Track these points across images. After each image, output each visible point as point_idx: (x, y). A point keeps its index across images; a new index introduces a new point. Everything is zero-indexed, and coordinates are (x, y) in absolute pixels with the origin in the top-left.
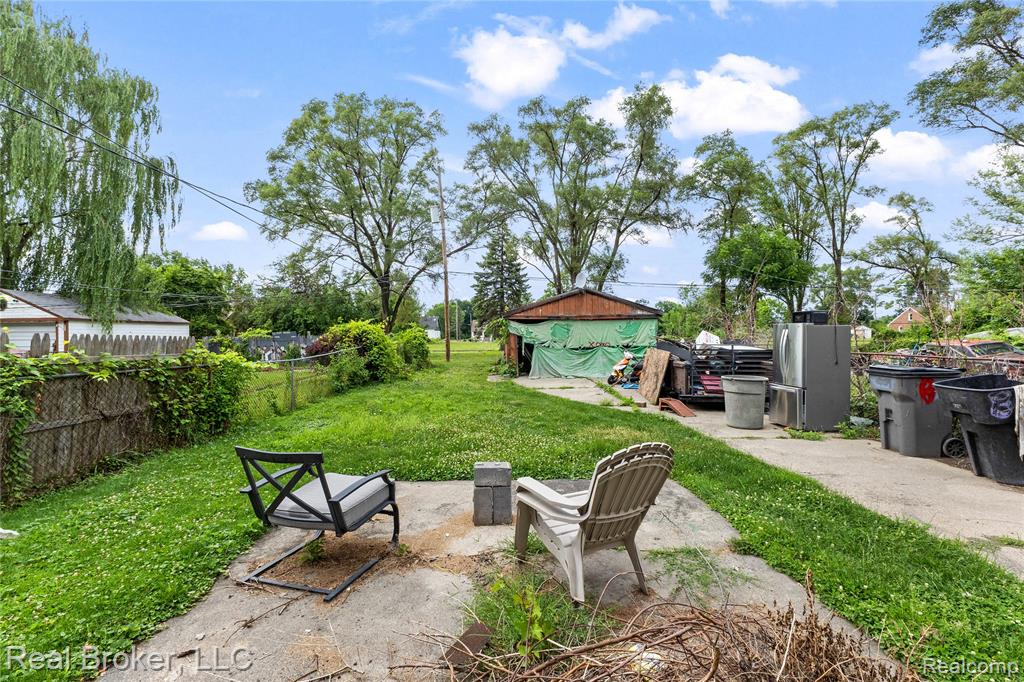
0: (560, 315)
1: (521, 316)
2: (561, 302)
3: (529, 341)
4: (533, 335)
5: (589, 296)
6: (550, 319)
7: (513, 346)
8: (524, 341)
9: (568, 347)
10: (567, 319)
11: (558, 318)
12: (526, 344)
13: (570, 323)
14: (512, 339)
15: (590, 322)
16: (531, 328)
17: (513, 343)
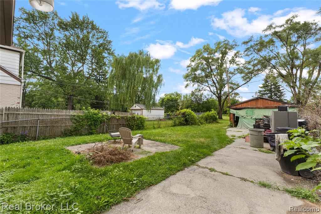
0: (249, 107)
1: (234, 107)
2: (249, 102)
3: (237, 116)
4: (239, 114)
5: (261, 100)
6: (245, 108)
7: (232, 117)
8: (236, 115)
9: (253, 118)
10: (252, 108)
11: (248, 108)
12: (236, 116)
13: (254, 110)
14: (231, 115)
15: (262, 109)
16: (238, 111)
17: (232, 116)
